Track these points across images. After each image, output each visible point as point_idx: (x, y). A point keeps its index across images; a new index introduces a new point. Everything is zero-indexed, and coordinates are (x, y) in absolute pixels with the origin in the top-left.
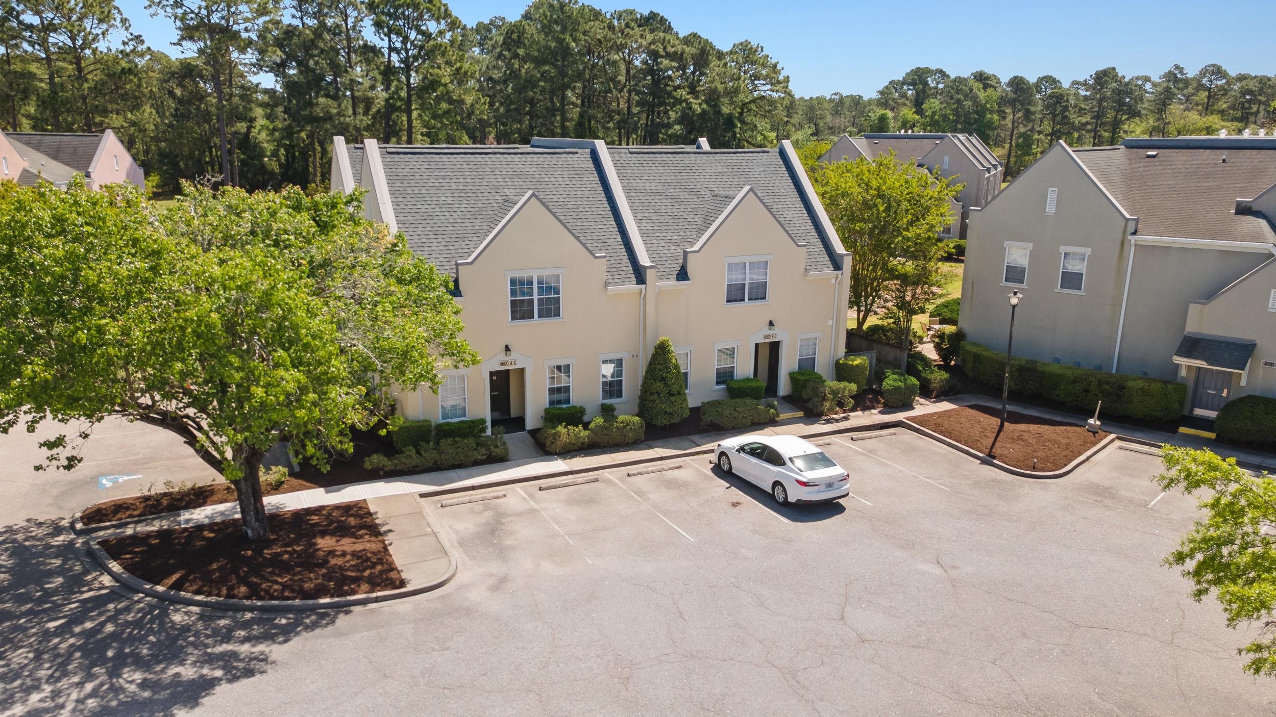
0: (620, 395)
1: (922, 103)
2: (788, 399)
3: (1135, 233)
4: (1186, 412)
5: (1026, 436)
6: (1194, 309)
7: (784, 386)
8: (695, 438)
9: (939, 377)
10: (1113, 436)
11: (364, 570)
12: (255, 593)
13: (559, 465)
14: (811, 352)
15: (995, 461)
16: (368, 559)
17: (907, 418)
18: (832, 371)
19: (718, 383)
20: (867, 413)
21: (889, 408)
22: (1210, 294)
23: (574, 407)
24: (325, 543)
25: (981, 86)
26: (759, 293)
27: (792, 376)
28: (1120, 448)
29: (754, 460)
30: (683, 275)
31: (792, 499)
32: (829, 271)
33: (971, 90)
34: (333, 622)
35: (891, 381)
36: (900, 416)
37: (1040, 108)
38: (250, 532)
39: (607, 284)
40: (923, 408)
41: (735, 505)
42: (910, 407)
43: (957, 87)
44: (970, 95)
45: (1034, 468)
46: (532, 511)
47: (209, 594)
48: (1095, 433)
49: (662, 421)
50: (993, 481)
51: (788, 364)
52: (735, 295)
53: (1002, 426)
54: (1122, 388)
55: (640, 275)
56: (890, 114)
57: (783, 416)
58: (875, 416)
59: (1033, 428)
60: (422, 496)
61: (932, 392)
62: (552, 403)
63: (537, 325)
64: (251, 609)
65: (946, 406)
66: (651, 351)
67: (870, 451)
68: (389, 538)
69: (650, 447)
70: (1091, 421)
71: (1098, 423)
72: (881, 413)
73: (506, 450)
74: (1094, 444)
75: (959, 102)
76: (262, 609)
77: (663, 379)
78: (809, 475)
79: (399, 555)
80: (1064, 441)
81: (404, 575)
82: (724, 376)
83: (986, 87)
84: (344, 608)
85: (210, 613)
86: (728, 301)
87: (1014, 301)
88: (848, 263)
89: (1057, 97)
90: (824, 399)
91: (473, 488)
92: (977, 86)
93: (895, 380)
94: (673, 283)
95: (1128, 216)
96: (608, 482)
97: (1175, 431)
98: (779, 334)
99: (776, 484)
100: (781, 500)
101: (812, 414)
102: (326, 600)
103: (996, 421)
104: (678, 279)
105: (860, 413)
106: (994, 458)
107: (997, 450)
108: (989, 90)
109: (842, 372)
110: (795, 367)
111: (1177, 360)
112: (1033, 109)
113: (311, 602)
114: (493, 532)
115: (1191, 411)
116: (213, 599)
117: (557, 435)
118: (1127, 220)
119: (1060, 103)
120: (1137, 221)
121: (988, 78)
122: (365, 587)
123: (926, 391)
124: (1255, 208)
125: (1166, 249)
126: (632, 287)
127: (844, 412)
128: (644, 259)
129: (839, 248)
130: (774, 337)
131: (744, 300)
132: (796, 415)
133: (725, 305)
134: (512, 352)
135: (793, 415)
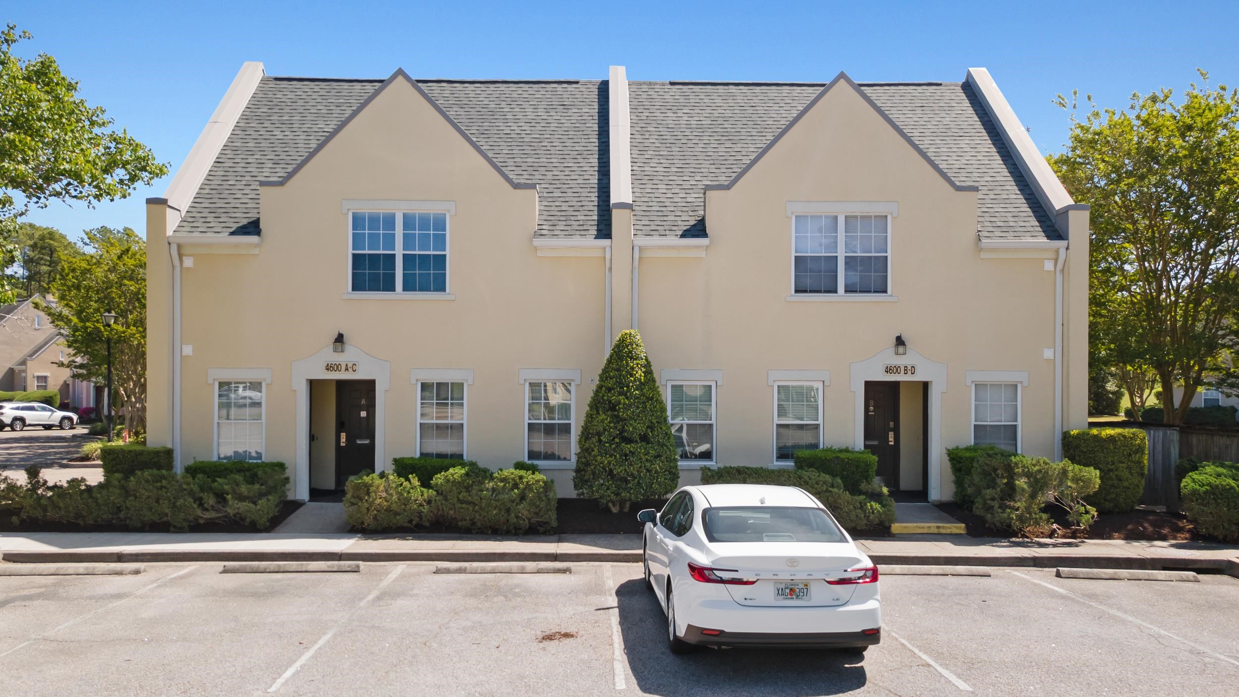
0: (566, 454)
7: (938, 479)
19: (781, 456)
20: (1140, 543)
26: (870, 278)
30: (696, 229)
32: (1036, 240)
39: (535, 236)
41: (555, 636)
51: (944, 431)
52: (815, 278)
57: (910, 527)
63: (401, 304)
69: (560, 541)
72: (1180, 546)
86: (798, 290)
88: (1079, 228)
94: (670, 240)
98: (923, 366)
104: (683, 236)
105: (1117, 542)
109: (1076, 454)
126: (587, 242)
127: (1073, 535)
130: (909, 372)
131: (836, 292)
132: (947, 528)
133: (792, 296)
134: (347, 347)
135: (938, 527)
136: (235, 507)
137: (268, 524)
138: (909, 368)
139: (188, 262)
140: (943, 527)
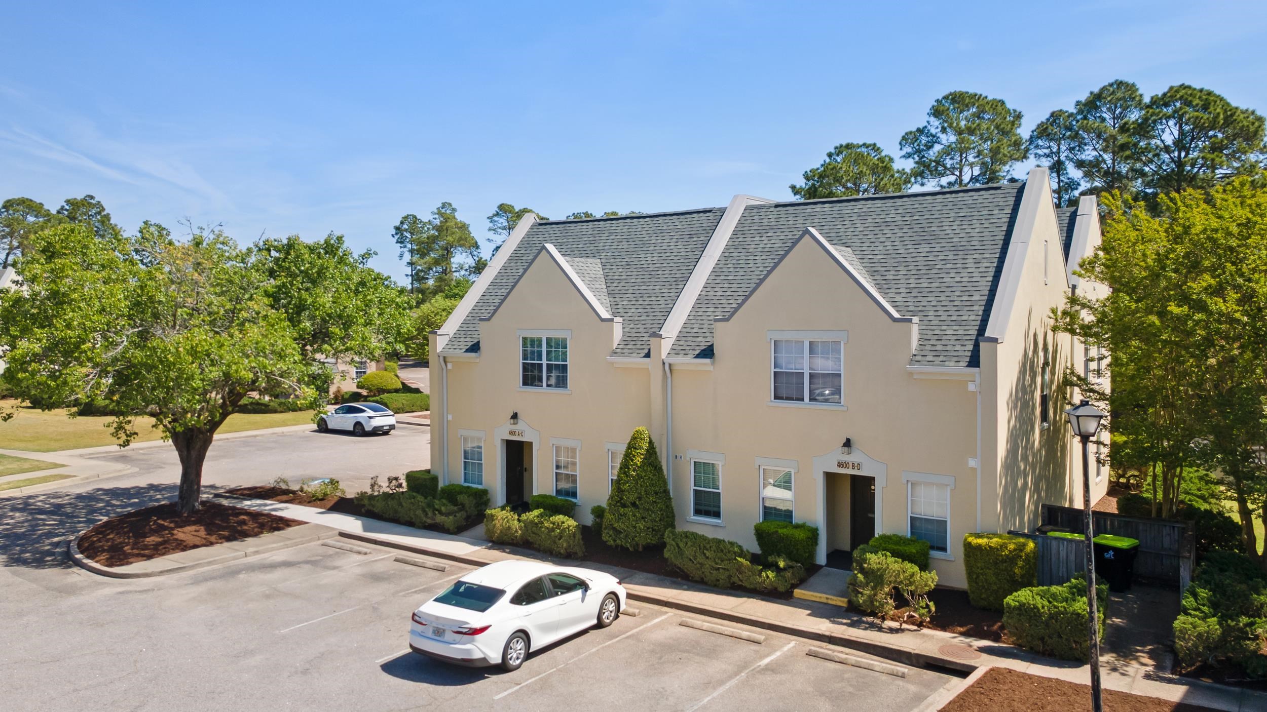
14: (936, 510)
32: (957, 367)
39: (613, 354)
57: (806, 594)
62: (559, 492)
63: (543, 394)
86: (777, 397)
98: (867, 464)
104: (697, 356)
126: (636, 360)
130: (856, 468)
131: (802, 400)
132: (833, 600)
133: (771, 401)
134: (519, 421)
135: (827, 599)
136: (440, 519)
137: (456, 530)
138: (856, 465)
139: (450, 366)
140: (831, 599)
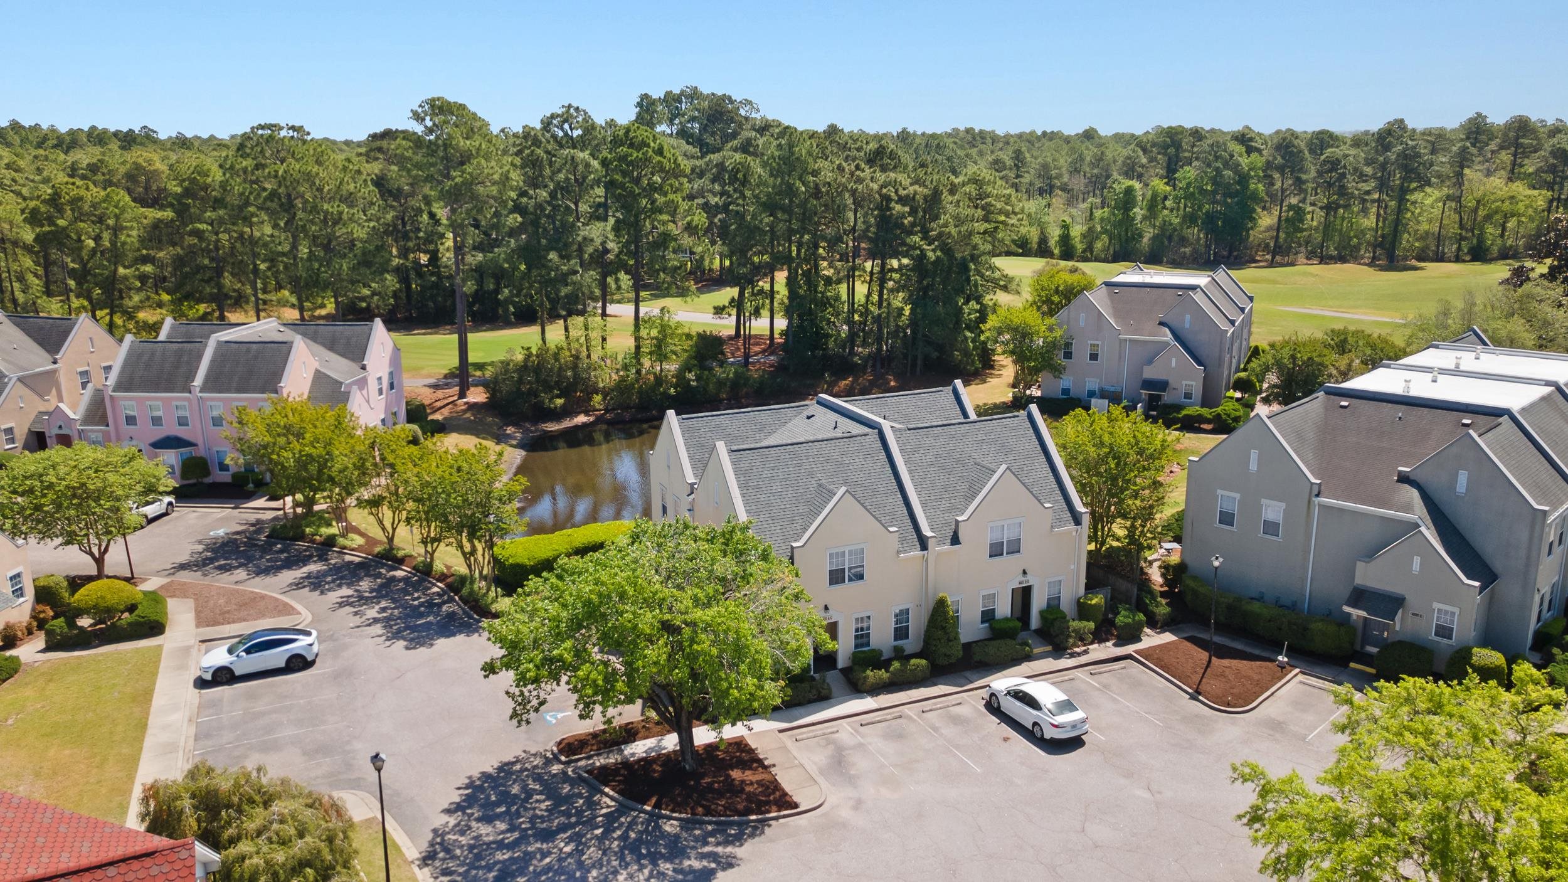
0: (907, 637)
1: (1175, 171)
2: (1037, 632)
3: (1318, 495)
4: (1358, 647)
5: (1227, 671)
6: (1360, 565)
7: (1035, 622)
8: (968, 674)
9: (1162, 608)
10: (1297, 670)
11: (769, 795)
12: (708, 813)
13: (868, 703)
14: (1057, 591)
15: (1201, 698)
16: (768, 787)
17: (1135, 652)
18: (1074, 607)
19: (983, 622)
20: (1103, 645)
21: (1122, 641)
22: (1370, 554)
23: (873, 650)
24: (736, 774)
25: (1244, 149)
26: (1015, 548)
27: (1042, 613)
28: (1301, 682)
29: (1018, 704)
30: (955, 540)
31: (1047, 736)
32: (1071, 527)
33: (1232, 156)
34: (763, 832)
35: (1123, 618)
36: (1130, 649)
37: (1313, 174)
38: (687, 767)
39: (899, 552)
40: (1151, 639)
41: (1006, 739)
42: (1137, 639)
43: (1216, 152)
44: (1230, 163)
45: (1229, 705)
46: (861, 745)
47: (680, 813)
48: (1283, 668)
49: (943, 661)
50: (1196, 716)
51: (1038, 603)
52: (996, 551)
53: (1210, 661)
54: (1306, 629)
55: (923, 543)
56: (1137, 185)
57: (1036, 651)
58: (1107, 649)
59: (1235, 663)
60: (781, 731)
61: (1157, 622)
62: (856, 646)
63: (848, 588)
64: (710, 823)
65: (1168, 637)
66: (931, 604)
67: (1105, 686)
68: (773, 770)
69: (935, 685)
70: (1280, 658)
71: (1286, 659)
72: (1115, 645)
73: (830, 689)
74: (1280, 679)
75: (1217, 169)
76: (715, 823)
77: (943, 628)
78: (1060, 719)
79: (787, 781)
80: (1256, 677)
81: (795, 799)
82: (988, 616)
83: (1250, 150)
84: (764, 822)
85: (686, 825)
86: (991, 556)
87: (1216, 564)
88: (1086, 520)
89: (1332, 163)
90: (1069, 636)
91: (813, 724)
92: (1237, 148)
93: (1125, 617)
94: (947, 547)
95: (1313, 480)
96: (909, 718)
97: (1347, 666)
98: (1031, 580)
99: (1035, 724)
100: (1039, 736)
101: (1059, 650)
102: (753, 817)
103: (1205, 655)
104: (952, 544)
105: (1096, 646)
106: (1200, 694)
107: (1203, 688)
108: (1254, 155)
109: (1083, 611)
110: (1044, 605)
111: (1347, 609)
112: (1304, 177)
113: (745, 818)
114: (840, 763)
115: (1363, 647)
116: (683, 816)
117: (866, 677)
118: (1312, 484)
119: (1336, 170)
120: (1320, 485)
121: (1251, 139)
122: (774, 808)
123: (1153, 623)
124: (1412, 477)
125: (1341, 511)
126: (917, 553)
127: (1085, 645)
128: (927, 532)
129: (1080, 508)
130: (1027, 583)
131: (1003, 555)
132: (1046, 649)
133: (988, 559)
134: (829, 610)
